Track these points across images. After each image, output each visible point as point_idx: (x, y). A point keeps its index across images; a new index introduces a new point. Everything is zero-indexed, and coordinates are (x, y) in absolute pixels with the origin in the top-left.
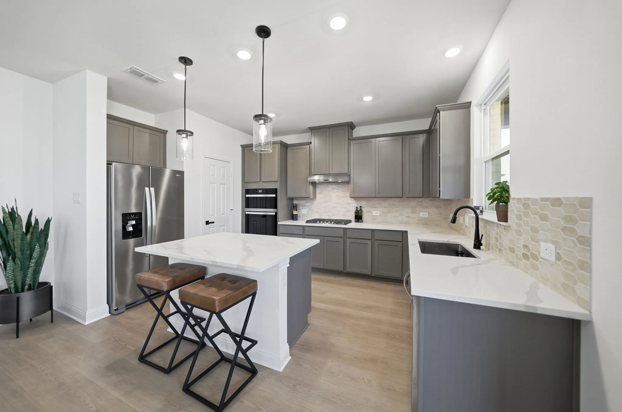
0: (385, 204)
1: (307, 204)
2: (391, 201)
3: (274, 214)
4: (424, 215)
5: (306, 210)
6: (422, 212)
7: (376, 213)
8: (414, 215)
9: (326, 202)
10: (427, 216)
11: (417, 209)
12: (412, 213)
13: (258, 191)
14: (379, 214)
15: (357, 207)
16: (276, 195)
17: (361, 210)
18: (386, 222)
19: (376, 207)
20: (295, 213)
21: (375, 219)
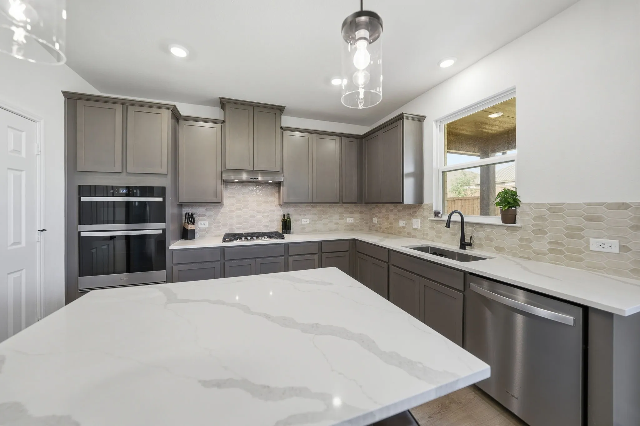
0: (314, 210)
1: (208, 214)
2: (319, 208)
3: (160, 232)
4: (350, 220)
5: (207, 223)
6: (349, 217)
7: (305, 221)
8: (342, 222)
9: (240, 209)
10: (353, 222)
11: (344, 215)
12: (340, 219)
13: (118, 191)
14: (308, 222)
15: (284, 215)
16: (164, 199)
17: (289, 218)
18: (315, 231)
19: (305, 215)
20: (190, 227)
21: (304, 228)
